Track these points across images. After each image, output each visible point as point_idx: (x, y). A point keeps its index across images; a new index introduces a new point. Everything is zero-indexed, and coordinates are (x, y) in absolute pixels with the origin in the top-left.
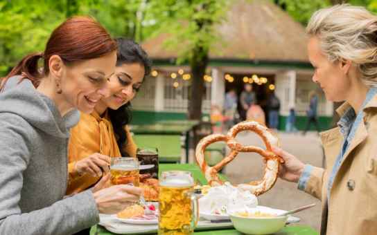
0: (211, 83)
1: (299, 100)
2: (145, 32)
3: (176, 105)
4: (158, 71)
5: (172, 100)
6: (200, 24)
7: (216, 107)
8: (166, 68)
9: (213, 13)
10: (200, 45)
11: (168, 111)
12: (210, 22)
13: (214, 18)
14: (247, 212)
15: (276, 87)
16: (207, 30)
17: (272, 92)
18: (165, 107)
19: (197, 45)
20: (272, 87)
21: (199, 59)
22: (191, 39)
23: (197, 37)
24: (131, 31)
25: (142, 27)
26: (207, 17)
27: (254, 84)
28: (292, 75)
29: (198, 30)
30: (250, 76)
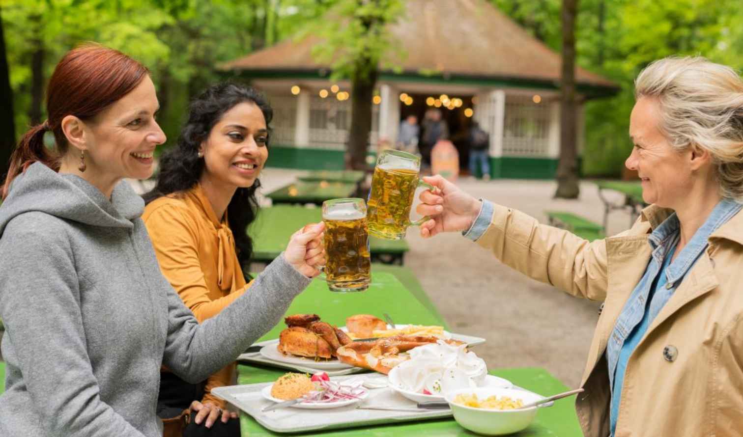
0: (379, 105)
1: (509, 133)
2: (280, 25)
3: (327, 139)
4: (302, 88)
5: (321, 131)
6: (367, 23)
7: (386, 142)
8: (313, 83)
9: (386, 7)
10: (367, 55)
11: (314, 146)
12: (381, 20)
13: (388, 15)
14: (475, 397)
15: (474, 113)
16: (377, 33)
17: (470, 119)
18: (311, 141)
19: (361, 55)
20: (468, 113)
21: (364, 75)
22: (354, 45)
23: (361, 43)
24: (260, 23)
25: (277, 17)
26: (377, 12)
27: (443, 109)
28: (499, 96)
29: (364, 34)
30: (436, 96)
